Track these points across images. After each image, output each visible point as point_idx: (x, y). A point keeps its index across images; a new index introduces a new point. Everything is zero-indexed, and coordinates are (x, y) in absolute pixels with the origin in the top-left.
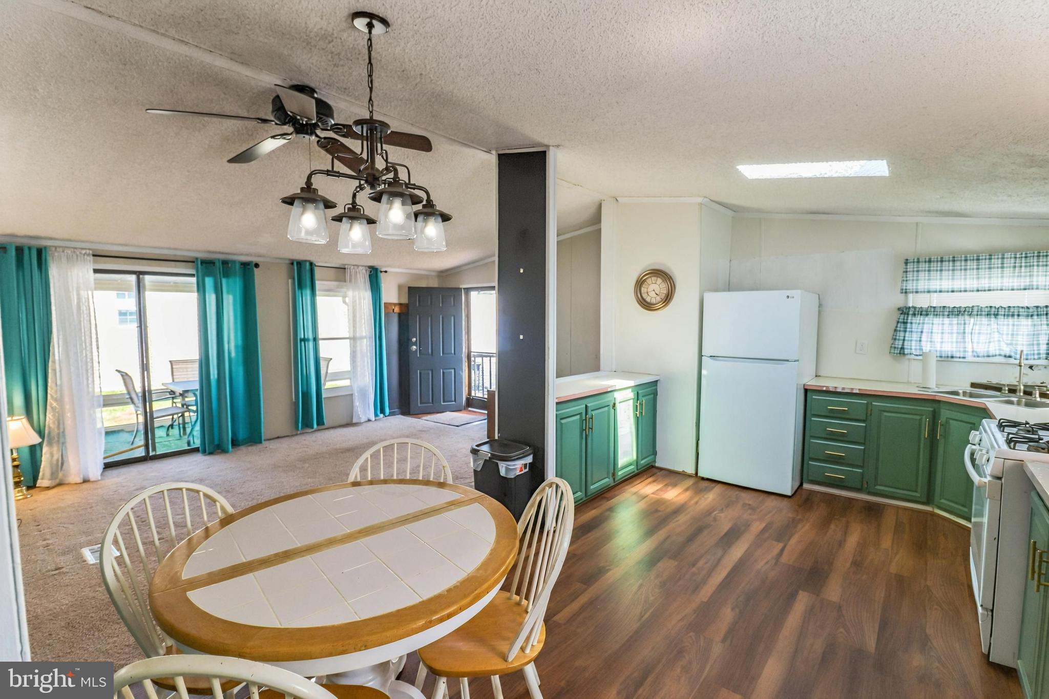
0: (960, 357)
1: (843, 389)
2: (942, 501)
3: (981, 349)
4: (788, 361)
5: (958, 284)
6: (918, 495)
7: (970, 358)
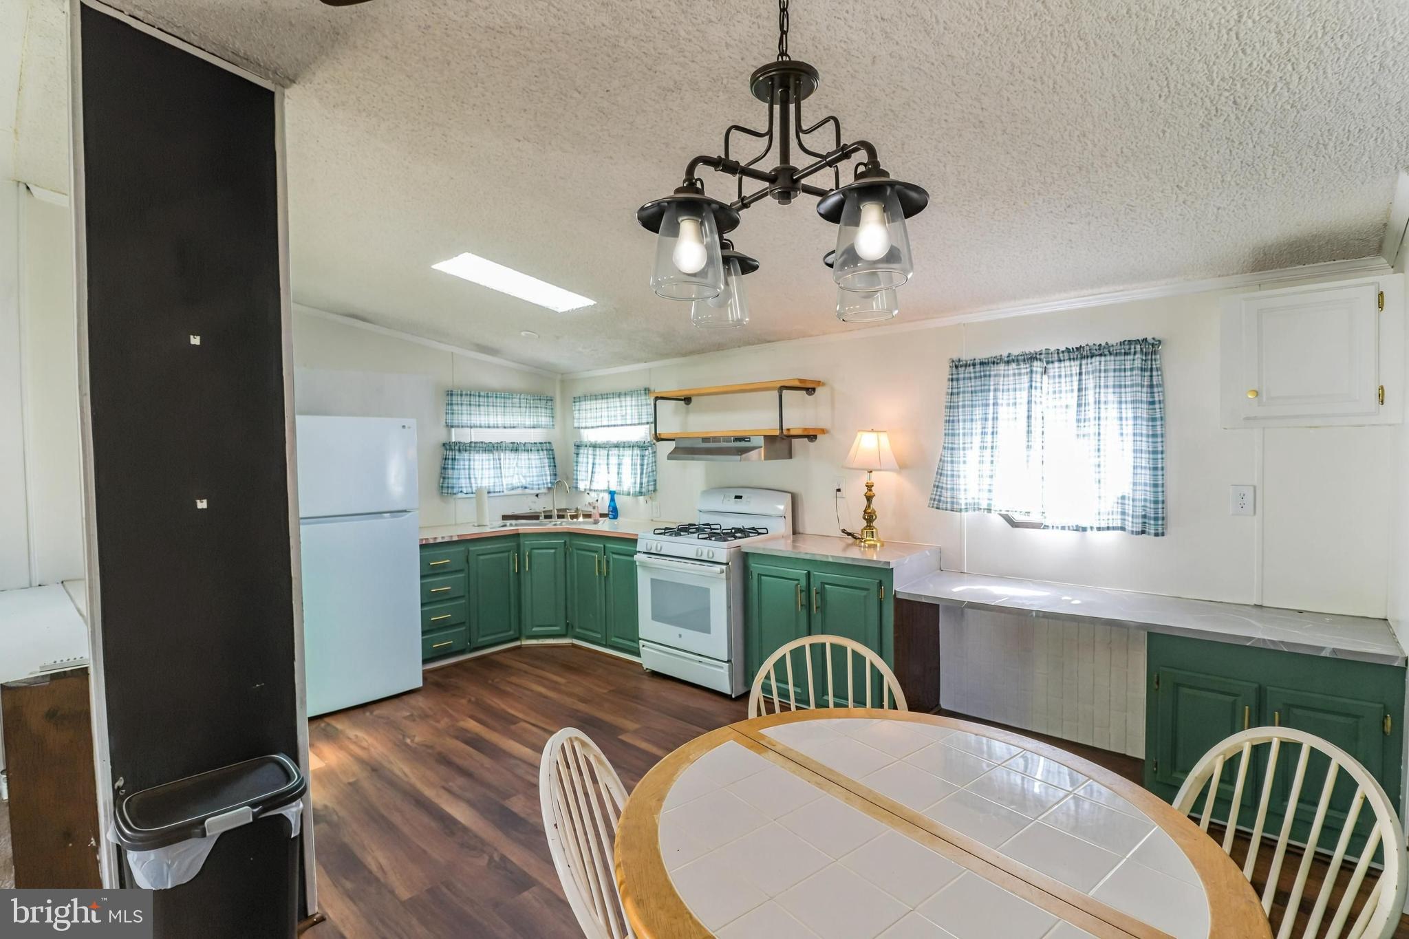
0: (500, 492)
1: (443, 538)
2: (534, 629)
3: (516, 482)
4: (405, 511)
5: (509, 420)
6: (511, 633)
7: (506, 492)
